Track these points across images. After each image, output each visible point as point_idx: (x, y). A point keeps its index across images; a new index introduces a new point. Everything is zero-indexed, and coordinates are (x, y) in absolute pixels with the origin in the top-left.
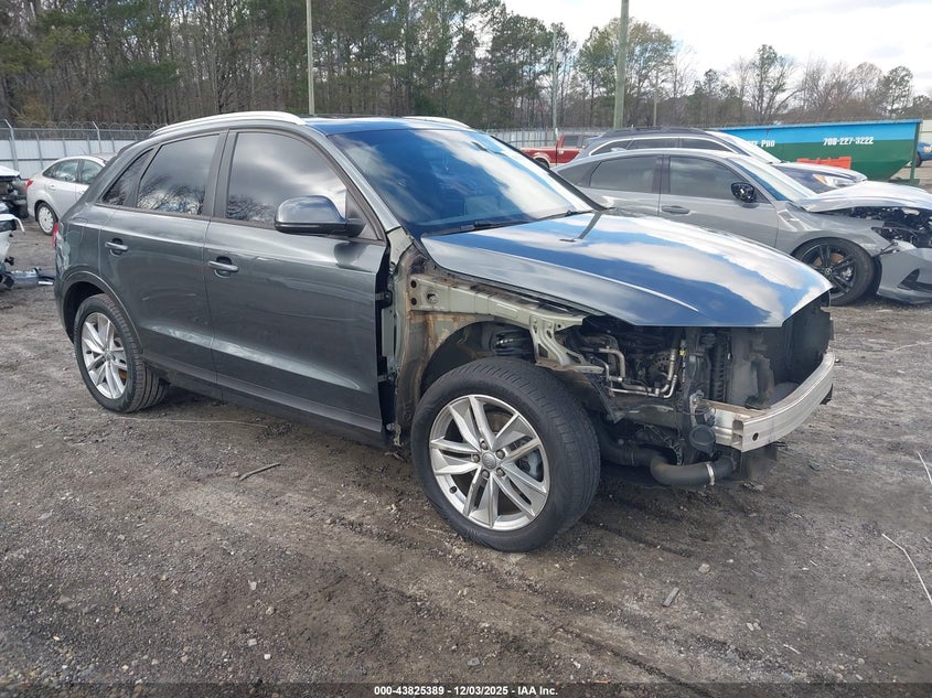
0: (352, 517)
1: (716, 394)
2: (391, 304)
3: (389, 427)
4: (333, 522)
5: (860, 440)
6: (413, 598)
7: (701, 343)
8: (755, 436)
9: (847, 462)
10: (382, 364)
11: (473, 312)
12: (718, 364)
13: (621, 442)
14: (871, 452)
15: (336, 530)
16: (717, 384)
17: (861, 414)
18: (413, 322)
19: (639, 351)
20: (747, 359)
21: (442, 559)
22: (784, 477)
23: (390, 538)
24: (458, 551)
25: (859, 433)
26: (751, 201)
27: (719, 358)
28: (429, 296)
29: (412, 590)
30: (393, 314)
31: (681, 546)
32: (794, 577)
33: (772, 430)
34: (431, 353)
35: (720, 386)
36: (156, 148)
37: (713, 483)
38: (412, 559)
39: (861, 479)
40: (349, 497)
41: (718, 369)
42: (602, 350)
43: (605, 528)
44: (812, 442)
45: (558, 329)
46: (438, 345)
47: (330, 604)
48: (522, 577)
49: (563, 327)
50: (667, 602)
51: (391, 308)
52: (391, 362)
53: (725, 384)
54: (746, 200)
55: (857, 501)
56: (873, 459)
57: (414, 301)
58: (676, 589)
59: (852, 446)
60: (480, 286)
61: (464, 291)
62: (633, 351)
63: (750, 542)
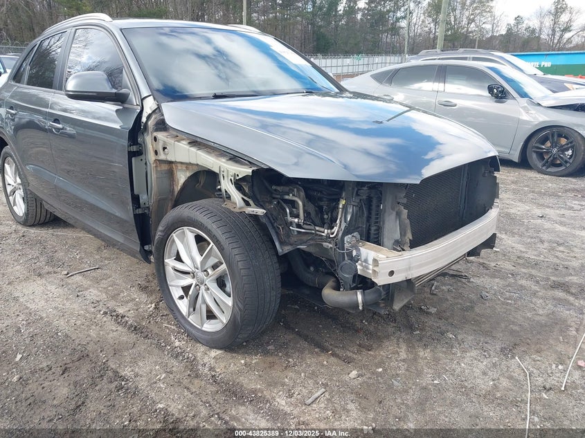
0: (121, 311)
1: (372, 236)
2: (142, 154)
3: (146, 248)
4: (105, 313)
5: (531, 277)
6: (123, 378)
7: (358, 195)
8: (392, 273)
9: (512, 294)
10: (136, 199)
11: (196, 163)
12: (373, 213)
13: (312, 269)
14: (537, 288)
15: (105, 319)
16: (373, 228)
17: (542, 258)
18: (159, 169)
19: (325, 199)
20: (393, 209)
21: (161, 348)
22: (457, 304)
23: (135, 329)
24: (177, 344)
25: (534, 272)
26: (501, 98)
27: (374, 207)
28: (164, 148)
29: (127, 372)
30: (144, 162)
31: (348, 352)
32: (425, 388)
33: (410, 269)
34: (176, 193)
35: (375, 230)
36: (39, 42)
37: (361, 308)
38: (142, 346)
39: (517, 309)
40: (129, 295)
41: (373, 217)
42: (287, 197)
43: (298, 334)
44: (491, 277)
45: (238, 178)
46: (179, 188)
47: (61, 378)
48: (211, 369)
49: (240, 177)
50: (310, 401)
51: (143, 157)
52: (143, 198)
53: (379, 230)
54: (497, 97)
55: (506, 327)
56: (535, 294)
57: (156, 153)
58: (323, 390)
59: (523, 282)
60: (196, 142)
61: (184, 145)
62: (320, 199)
63: (403, 355)
